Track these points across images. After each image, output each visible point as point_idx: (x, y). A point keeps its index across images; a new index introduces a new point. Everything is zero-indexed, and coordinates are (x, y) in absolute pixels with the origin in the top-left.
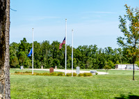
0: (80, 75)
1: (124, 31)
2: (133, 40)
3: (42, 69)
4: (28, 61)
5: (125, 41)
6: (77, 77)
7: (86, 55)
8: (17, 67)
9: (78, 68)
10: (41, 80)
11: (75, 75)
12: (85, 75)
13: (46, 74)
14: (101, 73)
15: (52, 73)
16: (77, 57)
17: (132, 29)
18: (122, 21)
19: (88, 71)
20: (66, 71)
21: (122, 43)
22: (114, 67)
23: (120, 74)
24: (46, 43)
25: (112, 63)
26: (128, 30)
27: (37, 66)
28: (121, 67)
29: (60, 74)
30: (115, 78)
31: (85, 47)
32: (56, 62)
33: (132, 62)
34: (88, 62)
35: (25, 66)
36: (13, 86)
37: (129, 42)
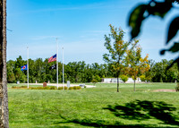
0: (70, 89)
1: (109, 48)
2: (117, 56)
3: (36, 84)
4: (24, 77)
5: (110, 58)
6: (68, 91)
7: (76, 70)
8: (14, 82)
9: (68, 82)
10: (35, 93)
11: (66, 88)
12: (75, 88)
13: (40, 88)
14: (89, 86)
15: (45, 87)
16: (68, 73)
17: (116, 47)
18: (107, 39)
19: (77, 85)
20: (58, 85)
21: (107, 59)
22: (101, 81)
23: (106, 87)
24: (39, 61)
25: (99, 77)
26: (113, 47)
27: (32, 81)
28: (107, 80)
29: (53, 88)
30: (102, 90)
31: (74, 64)
32: (49, 77)
33: (116, 76)
34: (78, 76)
35: (21, 81)
36: (10, 99)
37: (113, 58)
